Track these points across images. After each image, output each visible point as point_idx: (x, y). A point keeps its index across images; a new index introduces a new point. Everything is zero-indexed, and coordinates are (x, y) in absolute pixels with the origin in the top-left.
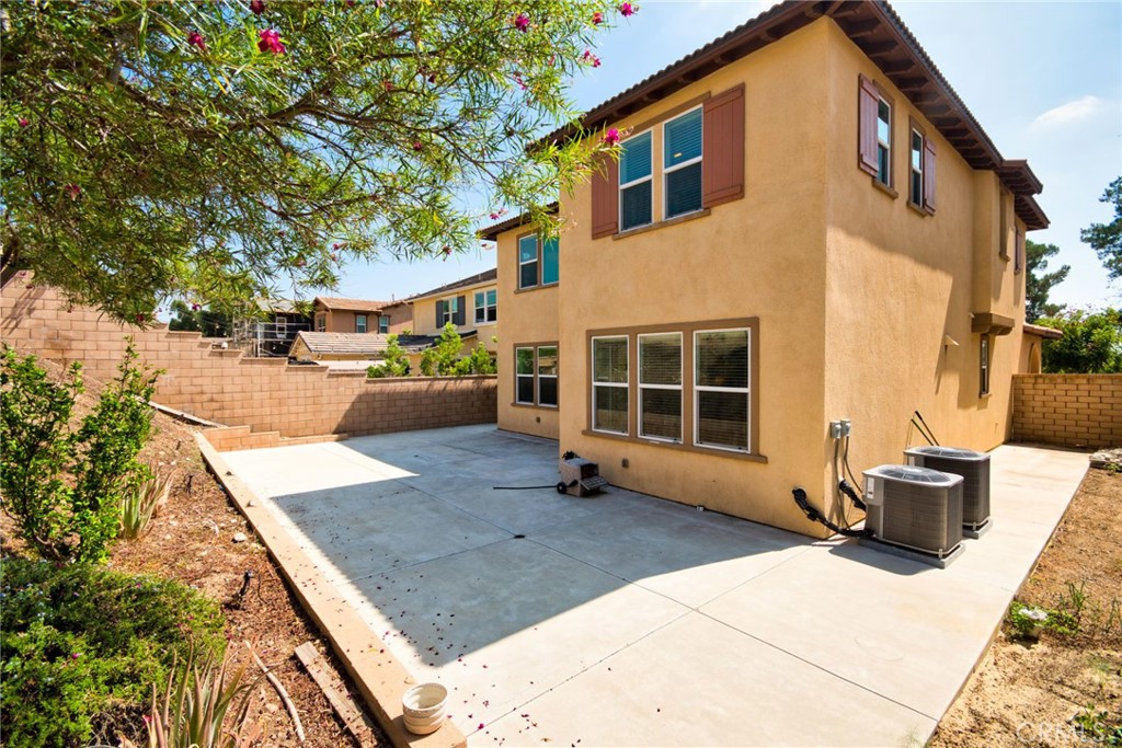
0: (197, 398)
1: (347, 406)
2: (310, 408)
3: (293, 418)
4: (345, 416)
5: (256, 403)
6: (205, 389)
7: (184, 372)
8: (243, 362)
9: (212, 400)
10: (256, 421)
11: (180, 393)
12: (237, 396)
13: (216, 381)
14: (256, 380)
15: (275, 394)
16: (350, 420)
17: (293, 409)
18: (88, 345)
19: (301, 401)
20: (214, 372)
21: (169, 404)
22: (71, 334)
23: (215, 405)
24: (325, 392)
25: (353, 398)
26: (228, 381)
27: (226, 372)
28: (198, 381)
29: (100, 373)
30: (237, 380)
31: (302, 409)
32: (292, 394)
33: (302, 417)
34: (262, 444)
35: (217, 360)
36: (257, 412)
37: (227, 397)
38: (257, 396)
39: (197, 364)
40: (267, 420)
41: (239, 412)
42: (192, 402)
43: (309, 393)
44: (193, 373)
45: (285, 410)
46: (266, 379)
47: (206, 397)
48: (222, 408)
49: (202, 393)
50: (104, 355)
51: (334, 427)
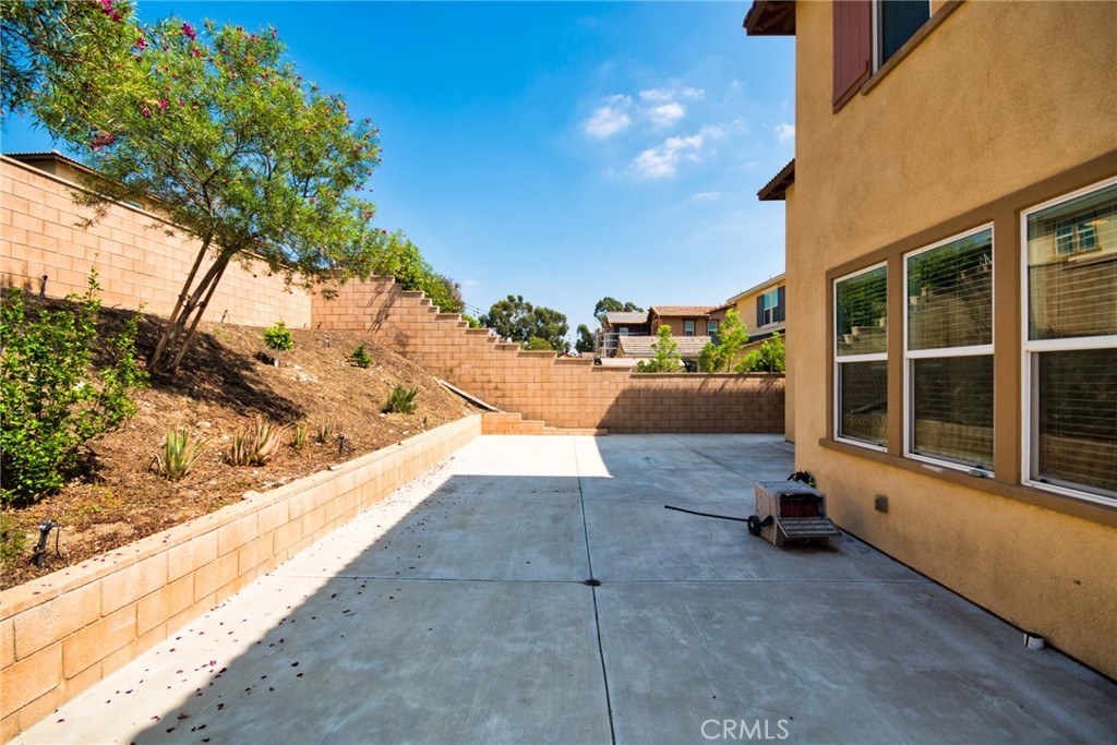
0: (486, 385)
1: (612, 401)
2: (575, 401)
3: (560, 409)
4: (609, 412)
5: (530, 394)
6: (492, 378)
7: (478, 363)
8: (520, 355)
9: (496, 388)
10: (529, 410)
11: (474, 381)
12: (516, 386)
13: (500, 371)
14: (530, 372)
15: (546, 386)
16: (607, 419)
17: (561, 401)
18: (418, 341)
19: (568, 394)
20: (499, 364)
21: (467, 390)
22: (409, 333)
23: (499, 393)
24: (590, 386)
25: (617, 393)
26: (508, 372)
27: (508, 364)
28: (487, 371)
29: (425, 363)
30: (516, 371)
31: (568, 401)
32: (560, 386)
33: (568, 409)
34: (529, 432)
35: (500, 353)
36: (530, 401)
37: (508, 386)
38: (530, 386)
39: (487, 356)
40: (539, 409)
41: (516, 400)
42: (483, 389)
43: (575, 386)
44: (483, 364)
45: (553, 401)
46: (538, 371)
47: (492, 385)
48: (503, 396)
49: (489, 382)
50: (427, 349)
51: (598, 422)
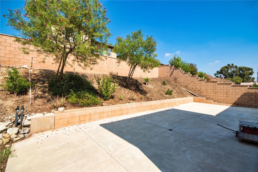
0: (196, 90)
1: (239, 96)
2: (225, 95)
3: (219, 97)
4: (238, 99)
5: (209, 92)
6: (198, 88)
7: (194, 84)
8: (206, 82)
9: (199, 91)
10: (209, 97)
11: (193, 89)
12: (204, 90)
13: (200, 86)
14: (209, 86)
15: (214, 91)
16: (237, 101)
17: (219, 95)
18: (179, 79)
19: (222, 93)
20: (200, 84)
21: (191, 91)
22: (177, 78)
23: (199, 92)
24: (230, 91)
25: (242, 94)
26: (202, 86)
27: (202, 84)
28: (196, 86)
29: (180, 84)
30: (205, 86)
31: (222, 95)
32: (219, 91)
33: (222, 98)
34: (208, 103)
35: (200, 81)
36: (209, 95)
37: (202, 90)
38: (209, 90)
39: (196, 82)
40: (212, 97)
41: (205, 94)
42: (195, 91)
43: (225, 91)
44: (195, 84)
45: (217, 95)
46: (212, 86)
47: (198, 90)
48: (201, 93)
49: (197, 89)
50: (181, 81)
51: (234, 102)
